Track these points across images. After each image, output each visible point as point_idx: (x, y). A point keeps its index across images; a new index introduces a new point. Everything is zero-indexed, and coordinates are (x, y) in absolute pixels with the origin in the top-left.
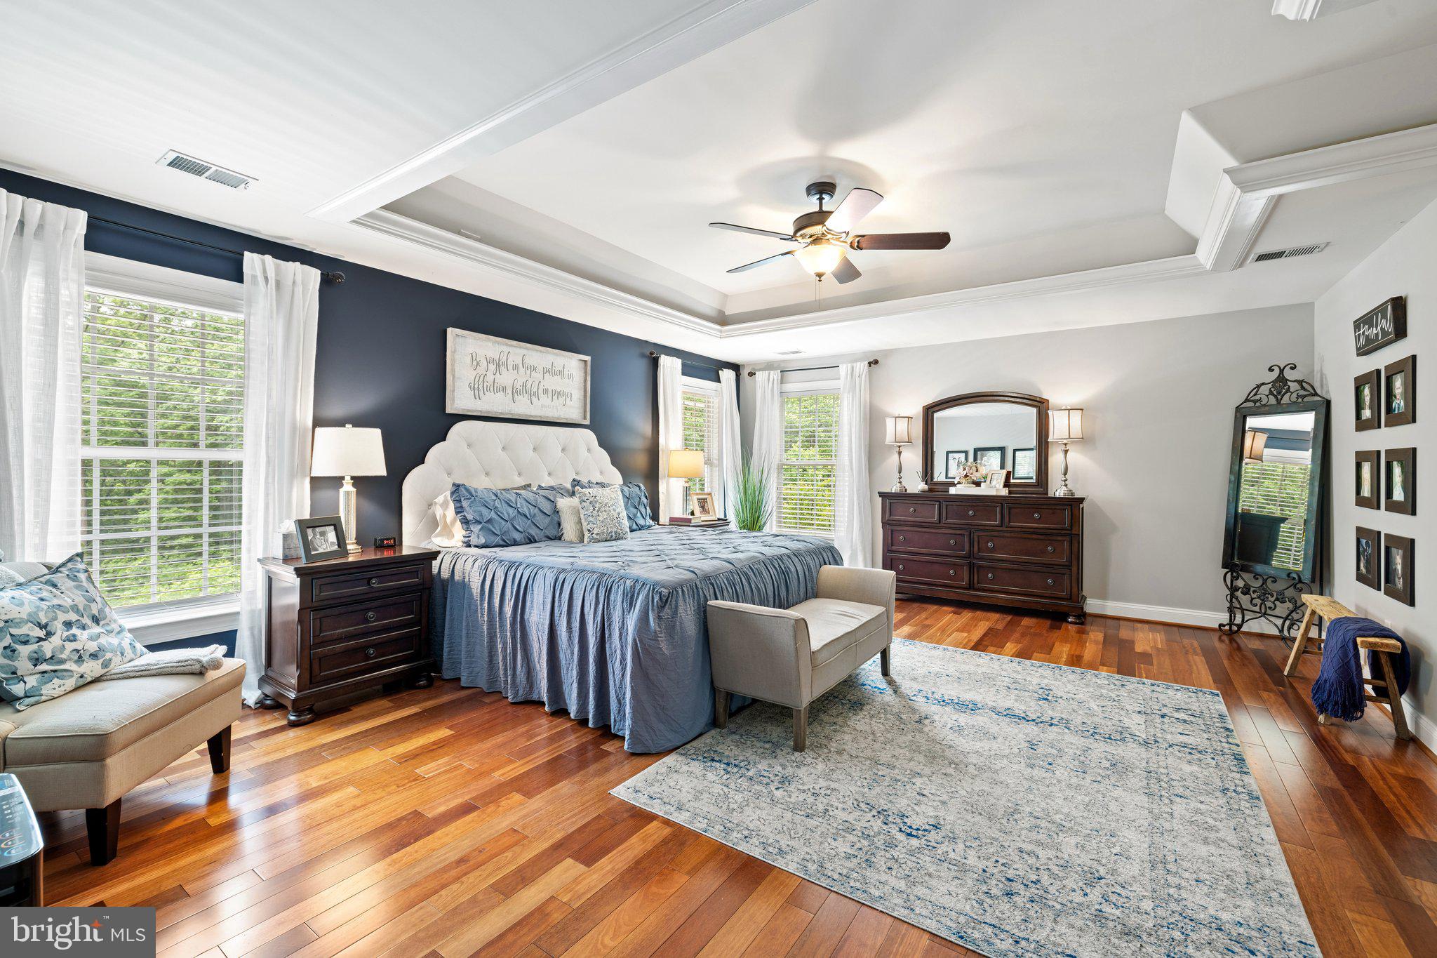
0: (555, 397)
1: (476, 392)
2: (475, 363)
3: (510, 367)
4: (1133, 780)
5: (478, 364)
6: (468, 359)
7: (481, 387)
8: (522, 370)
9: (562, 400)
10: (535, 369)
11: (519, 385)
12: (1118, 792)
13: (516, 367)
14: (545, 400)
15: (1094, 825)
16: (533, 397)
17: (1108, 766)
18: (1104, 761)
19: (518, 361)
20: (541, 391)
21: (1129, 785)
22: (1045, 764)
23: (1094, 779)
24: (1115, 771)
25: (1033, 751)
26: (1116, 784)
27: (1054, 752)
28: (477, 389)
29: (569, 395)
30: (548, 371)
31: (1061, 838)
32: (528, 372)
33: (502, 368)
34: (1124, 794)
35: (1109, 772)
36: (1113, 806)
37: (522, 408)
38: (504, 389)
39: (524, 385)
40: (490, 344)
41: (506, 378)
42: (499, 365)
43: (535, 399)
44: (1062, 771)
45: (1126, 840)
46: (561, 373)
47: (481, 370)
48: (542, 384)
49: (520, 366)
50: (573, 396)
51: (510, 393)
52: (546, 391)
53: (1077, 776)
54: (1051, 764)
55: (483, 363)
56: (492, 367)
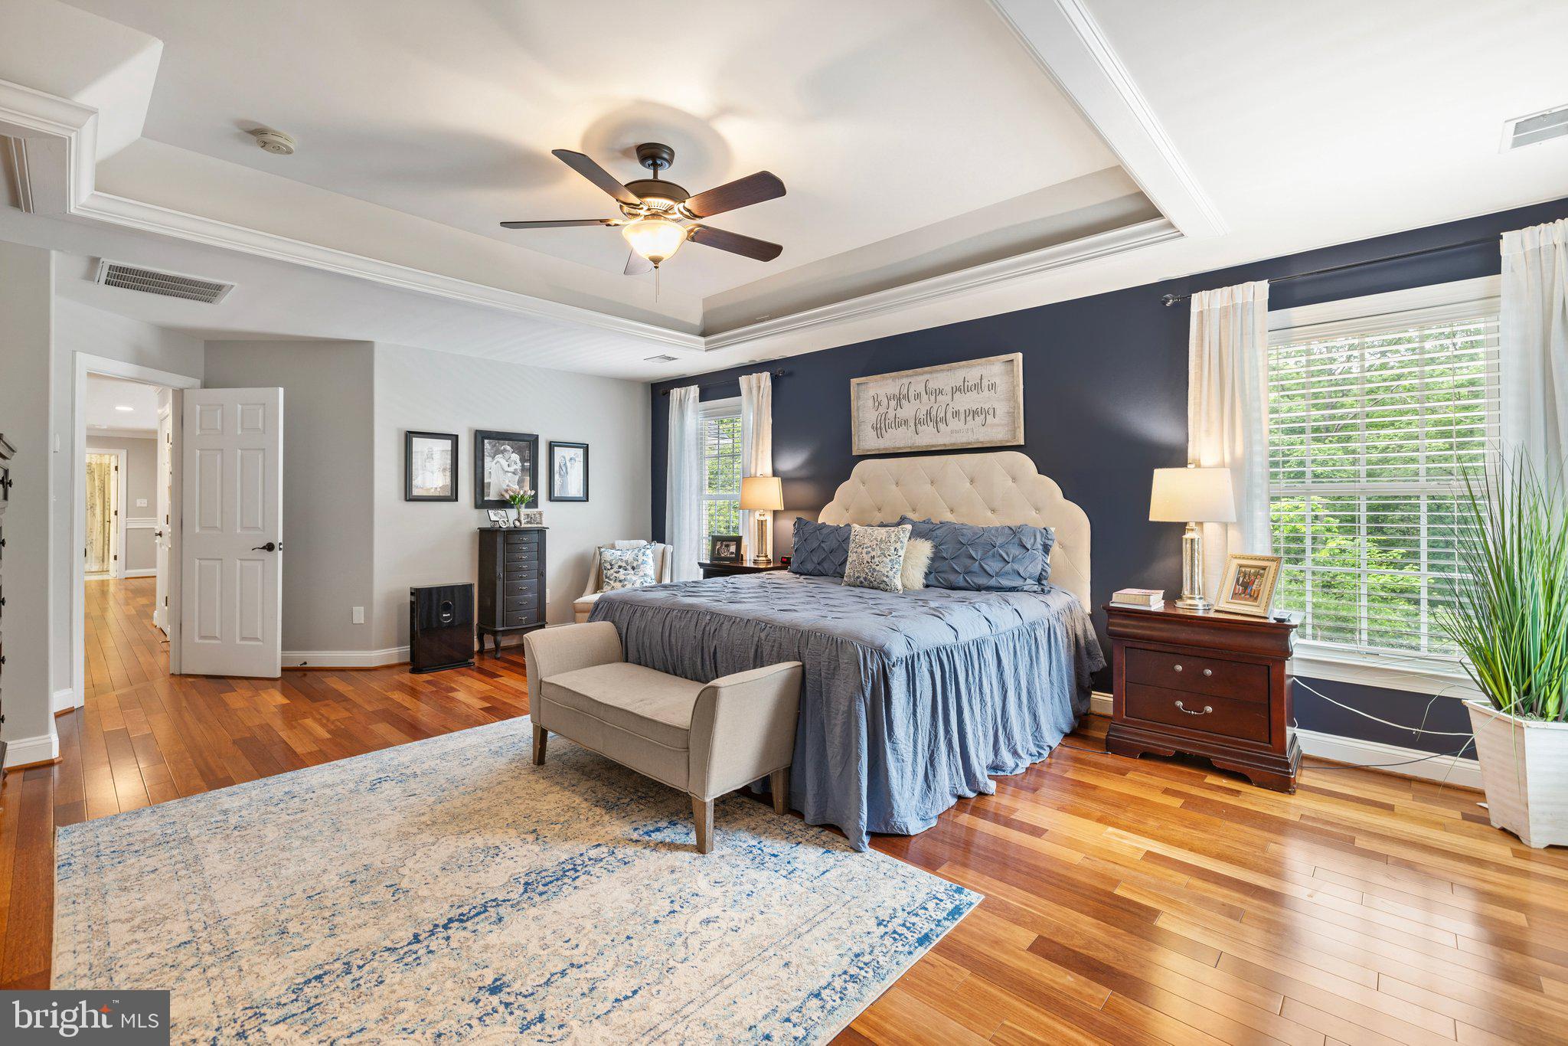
0: (970, 418)
1: (879, 431)
2: (877, 404)
3: (912, 398)
4: (246, 927)
5: (879, 404)
6: (870, 403)
7: (883, 425)
8: (925, 397)
9: (979, 419)
10: (941, 392)
11: (922, 415)
12: (257, 901)
13: (918, 396)
14: (955, 424)
15: (261, 856)
16: (940, 424)
17: (290, 925)
18: (300, 929)
19: (921, 389)
20: (949, 415)
21: (248, 916)
22: (358, 878)
23: (293, 897)
24: (277, 924)
25: (388, 884)
26: (265, 908)
27: (365, 899)
28: (879, 429)
29: (991, 412)
30: (959, 389)
31: (282, 831)
32: (933, 398)
33: (903, 401)
34: (250, 903)
35: (282, 917)
36: (255, 883)
37: (928, 437)
38: (906, 422)
39: (929, 413)
40: (890, 381)
41: (908, 411)
42: (900, 399)
43: (942, 426)
44: (333, 883)
45: (227, 862)
46: (978, 387)
47: (882, 410)
48: (951, 406)
49: (923, 393)
50: (997, 412)
51: (913, 425)
52: (956, 414)
53: (313, 888)
54: (352, 882)
55: (885, 402)
56: (893, 403)
